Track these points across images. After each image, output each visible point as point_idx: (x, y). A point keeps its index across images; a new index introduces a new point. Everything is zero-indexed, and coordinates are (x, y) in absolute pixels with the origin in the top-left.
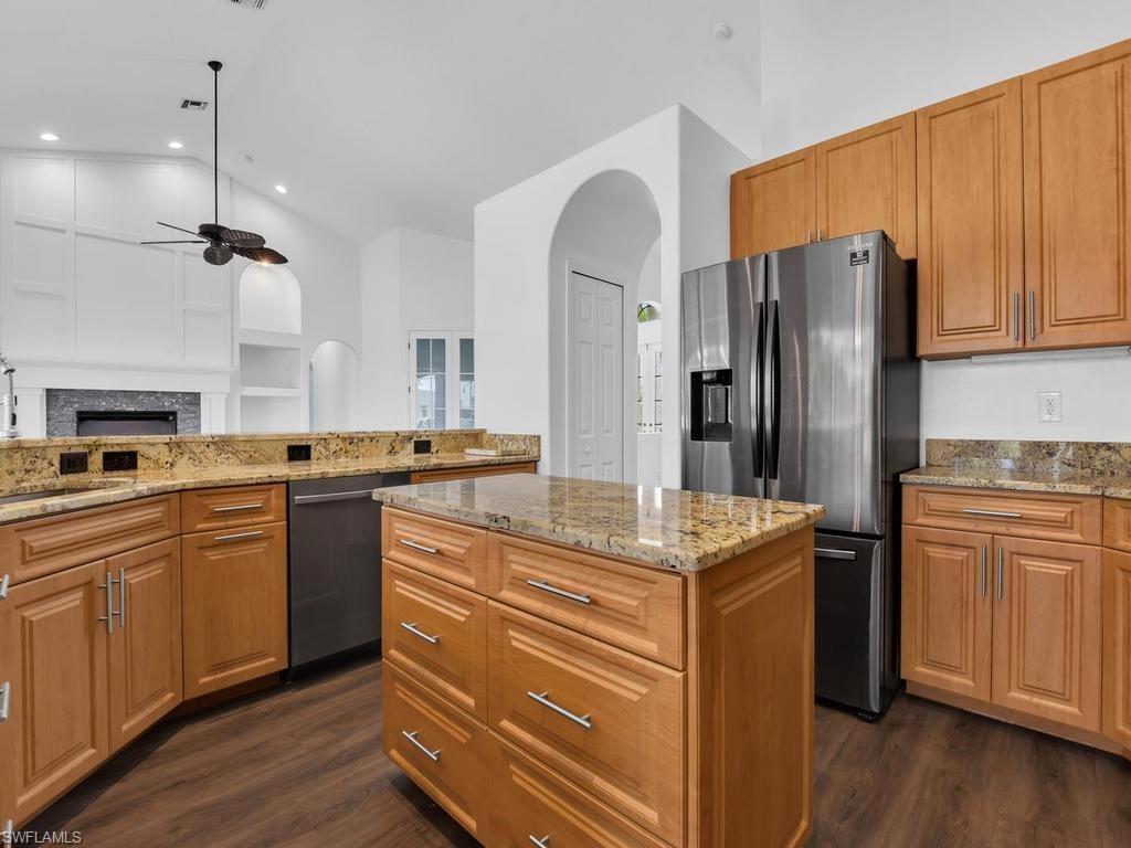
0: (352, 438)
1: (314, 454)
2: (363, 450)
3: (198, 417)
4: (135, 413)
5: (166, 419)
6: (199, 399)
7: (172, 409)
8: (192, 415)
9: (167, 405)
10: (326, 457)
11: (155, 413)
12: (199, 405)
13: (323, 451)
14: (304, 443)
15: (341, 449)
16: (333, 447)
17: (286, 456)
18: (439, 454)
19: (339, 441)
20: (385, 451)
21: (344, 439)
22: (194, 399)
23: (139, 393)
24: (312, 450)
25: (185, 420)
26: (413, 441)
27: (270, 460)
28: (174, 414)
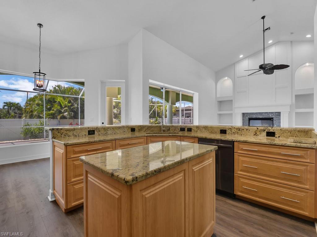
0: (239, 129)
1: (227, 132)
2: (243, 133)
3: (280, 119)
4: (262, 118)
5: (271, 120)
6: (280, 114)
7: (272, 117)
8: (278, 119)
9: (271, 116)
10: (231, 134)
11: (267, 118)
12: (280, 116)
13: (230, 132)
14: (224, 129)
15: (236, 132)
16: (233, 131)
17: (220, 132)
18: (280, 138)
19: (235, 129)
20: (253, 134)
21: (237, 129)
22: (279, 114)
23: (263, 113)
24: (227, 131)
25: (276, 120)
26: (265, 132)
27: (216, 133)
28: (273, 118)
